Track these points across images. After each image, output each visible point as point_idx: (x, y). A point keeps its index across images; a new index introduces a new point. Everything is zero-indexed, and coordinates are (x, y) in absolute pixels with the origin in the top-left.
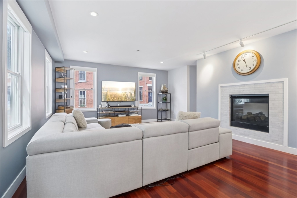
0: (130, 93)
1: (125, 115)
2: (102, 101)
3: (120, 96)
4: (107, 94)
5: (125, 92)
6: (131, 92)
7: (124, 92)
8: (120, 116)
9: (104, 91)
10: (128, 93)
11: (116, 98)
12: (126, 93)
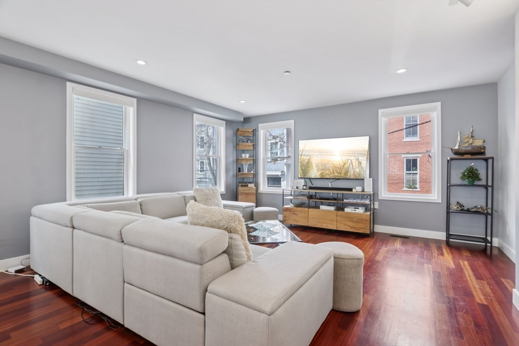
0: (358, 160)
1: (332, 208)
2: (300, 177)
3: (336, 167)
4: (308, 162)
5: (348, 158)
6: (359, 158)
7: (344, 159)
8: (323, 207)
9: (302, 156)
10: (354, 161)
11: (327, 172)
12: (350, 161)
